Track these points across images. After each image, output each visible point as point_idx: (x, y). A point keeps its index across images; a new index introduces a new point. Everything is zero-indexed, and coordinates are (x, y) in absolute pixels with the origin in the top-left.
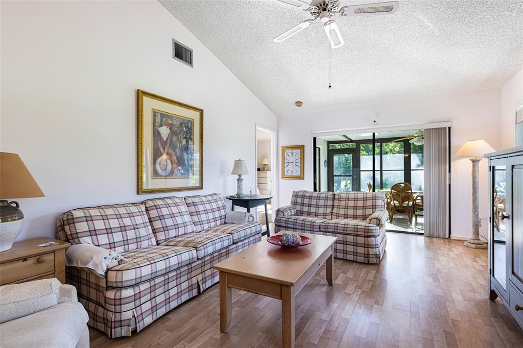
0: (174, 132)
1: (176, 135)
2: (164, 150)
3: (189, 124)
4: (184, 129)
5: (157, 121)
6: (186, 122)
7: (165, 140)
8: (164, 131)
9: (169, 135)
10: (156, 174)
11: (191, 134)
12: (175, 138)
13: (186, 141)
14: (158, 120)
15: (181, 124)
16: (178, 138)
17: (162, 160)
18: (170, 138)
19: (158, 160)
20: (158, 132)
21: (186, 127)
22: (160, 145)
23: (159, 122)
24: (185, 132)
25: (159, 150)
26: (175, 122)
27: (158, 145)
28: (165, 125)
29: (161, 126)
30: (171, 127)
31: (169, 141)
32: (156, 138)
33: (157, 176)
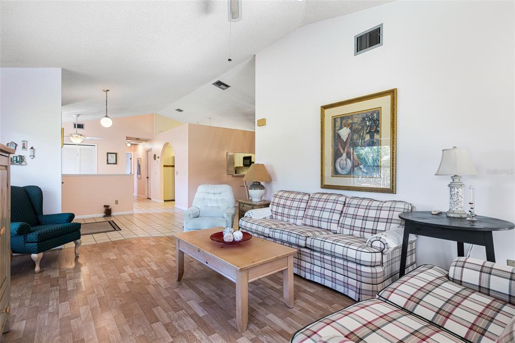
0: (355, 130)
1: (357, 133)
2: (344, 150)
3: (375, 115)
4: (368, 123)
5: (337, 126)
6: (369, 114)
7: (345, 141)
8: (345, 133)
9: (349, 135)
10: (336, 173)
11: (378, 126)
12: (355, 136)
13: (371, 136)
14: (338, 124)
15: (364, 119)
16: (360, 135)
17: (342, 160)
18: (350, 137)
19: (339, 160)
20: (339, 134)
21: (370, 120)
22: (340, 146)
23: (339, 126)
24: (369, 126)
25: (339, 150)
26: (355, 120)
27: (338, 146)
28: (345, 126)
29: (341, 128)
30: (351, 126)
31: (349, 141)
32: (337, 141)
33: (337, 175)
